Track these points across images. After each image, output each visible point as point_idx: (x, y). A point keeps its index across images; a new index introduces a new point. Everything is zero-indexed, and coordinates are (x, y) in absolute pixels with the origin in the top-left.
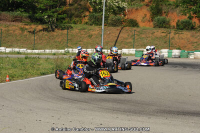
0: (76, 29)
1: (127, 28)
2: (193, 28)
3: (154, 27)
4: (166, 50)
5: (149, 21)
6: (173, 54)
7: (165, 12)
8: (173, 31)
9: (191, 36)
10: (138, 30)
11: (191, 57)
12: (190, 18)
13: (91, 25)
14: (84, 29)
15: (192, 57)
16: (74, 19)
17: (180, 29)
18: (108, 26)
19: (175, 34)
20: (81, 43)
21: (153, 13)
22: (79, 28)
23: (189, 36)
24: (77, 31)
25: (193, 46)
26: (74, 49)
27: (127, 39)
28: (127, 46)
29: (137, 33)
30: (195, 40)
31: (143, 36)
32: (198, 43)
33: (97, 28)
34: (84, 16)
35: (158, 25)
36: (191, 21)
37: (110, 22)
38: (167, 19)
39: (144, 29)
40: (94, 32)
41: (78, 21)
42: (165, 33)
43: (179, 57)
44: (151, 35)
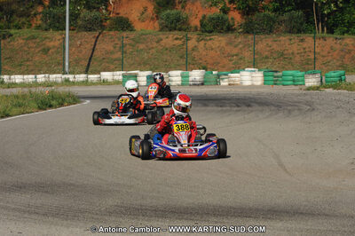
0: (20, 38)
1: (111, 33)
2: (230, 29)
3: (160, 31)
4: (179, 72)
5: (152, 19)
6: (191, 79)
7: (180, 3)
8: (194, 37)
9: (227, 44)
10: (132, 37)
11: (222, 83)
12: (225, 11)
13: (46, 30)
14: (33, 38)
15: (224, 83)
16: (18, 20)
17: (206, 31)
18: (78, 31)
19: (198, 41)
20: (28, 63)
21: (159, 4)
22: (25, 37)
23: (223, 44)
24: (21, 41)
25: (231, 60)
26: (12, 77)
27: (112, 53)
28: (112, 67)
29: (131, 42)
30: (235, 51)
31: (142, 46)
32: (240, 56)
33: (57, 35)
34: (35, 15)
35: (167, 27)
36: (226, 16)
37: (80, 22)
38: (184, 14)
39: (143, 34)
40: (52, 44)
41: (24, 23)
42: (181, 39)
43: (202, 84)
44: (155, 45)
